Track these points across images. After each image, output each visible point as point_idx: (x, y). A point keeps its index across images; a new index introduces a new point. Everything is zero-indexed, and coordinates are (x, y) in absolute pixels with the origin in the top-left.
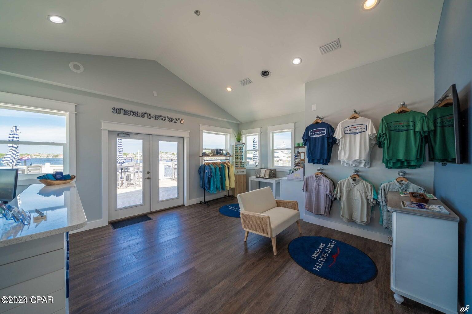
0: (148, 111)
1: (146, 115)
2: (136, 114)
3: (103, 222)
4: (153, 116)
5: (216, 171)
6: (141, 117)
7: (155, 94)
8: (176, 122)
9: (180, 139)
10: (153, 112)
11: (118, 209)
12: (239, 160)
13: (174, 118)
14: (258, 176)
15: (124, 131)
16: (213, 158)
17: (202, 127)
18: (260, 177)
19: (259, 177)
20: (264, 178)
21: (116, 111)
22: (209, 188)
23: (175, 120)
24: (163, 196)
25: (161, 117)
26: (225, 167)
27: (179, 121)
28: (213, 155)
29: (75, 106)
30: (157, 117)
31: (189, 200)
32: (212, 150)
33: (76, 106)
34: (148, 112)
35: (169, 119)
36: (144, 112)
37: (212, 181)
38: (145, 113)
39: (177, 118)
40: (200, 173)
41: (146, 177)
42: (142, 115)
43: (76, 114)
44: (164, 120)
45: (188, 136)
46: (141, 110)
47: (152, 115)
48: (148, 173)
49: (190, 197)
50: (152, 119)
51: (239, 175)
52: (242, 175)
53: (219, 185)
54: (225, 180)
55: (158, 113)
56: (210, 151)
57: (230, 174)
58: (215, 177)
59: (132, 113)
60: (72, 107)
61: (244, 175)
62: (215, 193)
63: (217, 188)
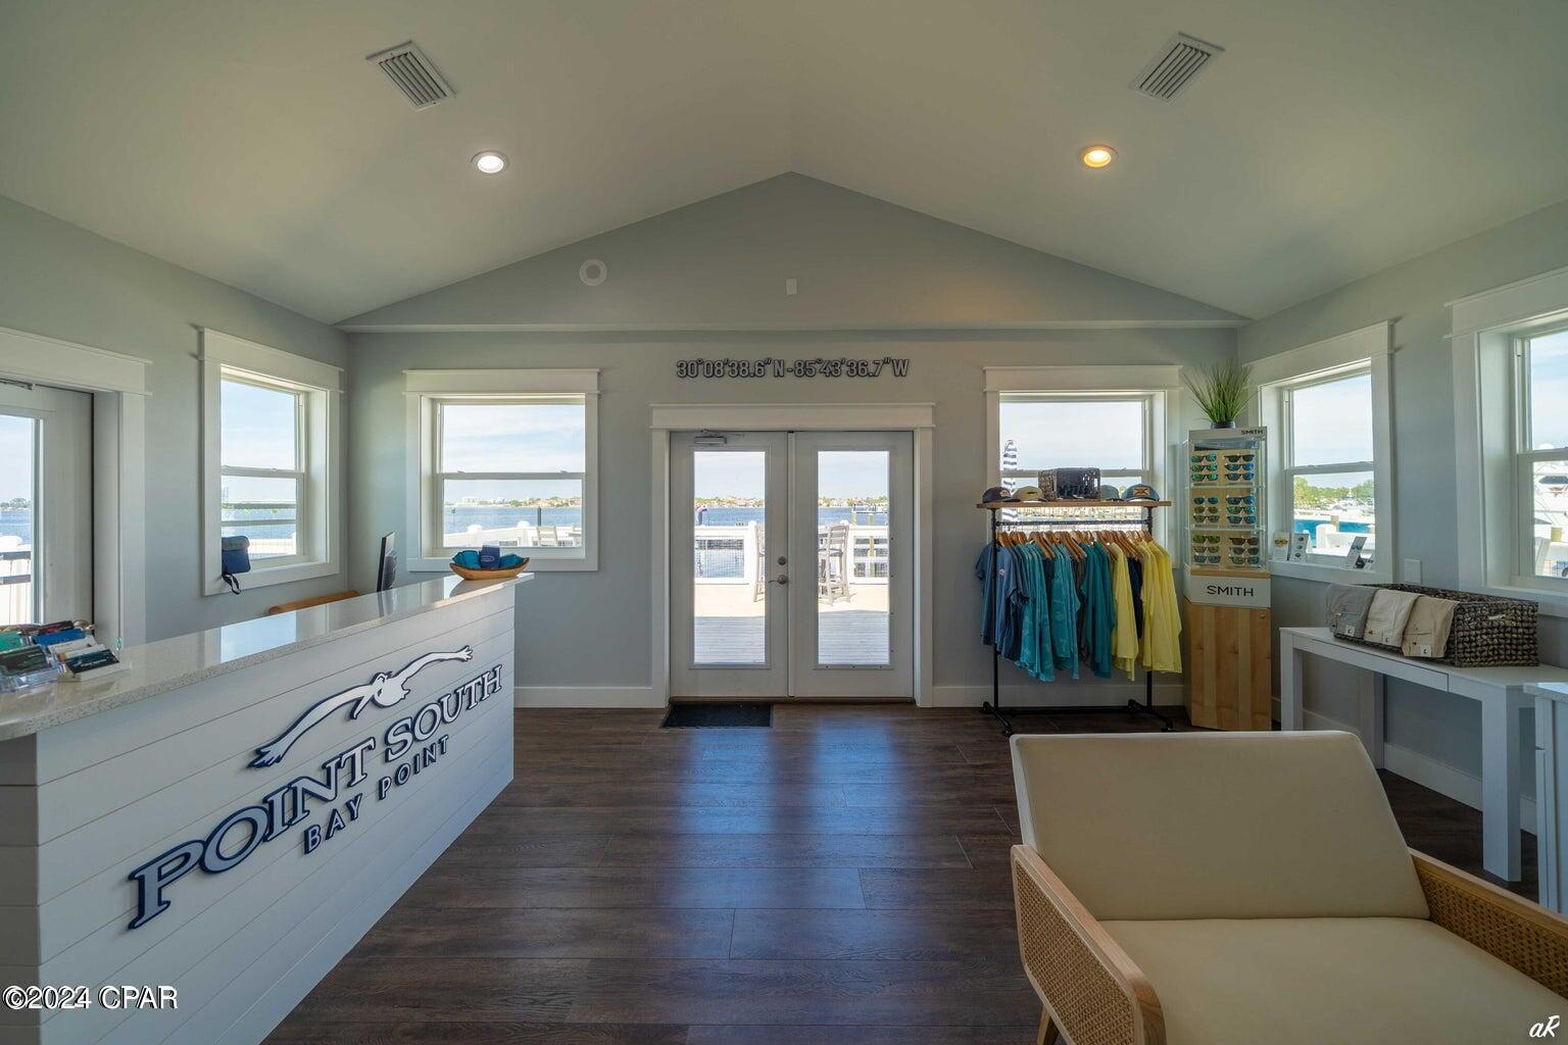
0: (776, 351)
1: (769, 368)
2: (739, 369)
3: (653, 696)
4: (792, 367)
5: (1050, 575)
6: (755, 375)
7: (791, 287)
8: (874, 375)
9: (894, 439)
10: (791, 354)
11: (698, 665)
12: (1223, 527)
13: (869, 357)
14: (1350, 630)
15: (707, 427)
16: (1047, 512)
17: (993, 377)
18: (1368, 638)
19: (1359, 641)
20: (1397, 651)
21: (686, 369)
22: (1014, 653)
23: (872, 368)
24: (830, 651)
25: (818, 366)
26: (1114, 557)
27: (888, 368)
28: (1047, 500)
29: (596, 375)
30: (804, 369)
31: (934, 684)
32: (1042, 475)
33: (599, 373)
34: (776, 356)
35: (847, 369)
36: (762, 357)
37: (1027, 620)
38: (768, 362)
39: (881, 357)
40: (981, 579)
41: (775, 577)
42: (757, 368)
43: (599, 395)
44: (831, 372)
45: (928, 422)
46: (752, 354)
47: (789, 365)
48: (783, 561)
49: (937, 675)
50: (790, 376)
51: (1218, 609)
52: (1245, 608)
53: (1068, 645)
54: (1112, 624)
55: (808, 353)
56: (1034, 483)
57: (1143, 597)
58: (1042, 600)
59: (727, 369)
60: (590, 377)
61: (1253, 611)
62: (1043, 678)
63: (1058, 662)
